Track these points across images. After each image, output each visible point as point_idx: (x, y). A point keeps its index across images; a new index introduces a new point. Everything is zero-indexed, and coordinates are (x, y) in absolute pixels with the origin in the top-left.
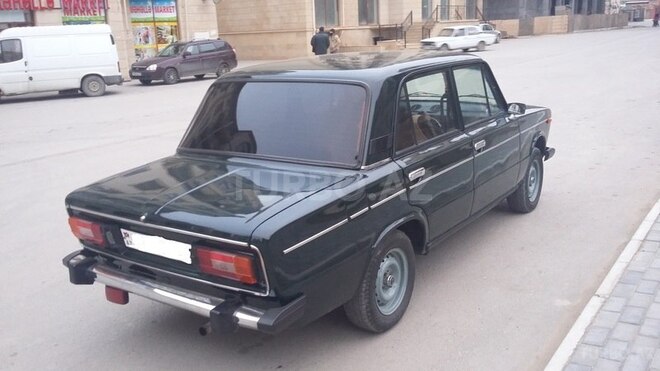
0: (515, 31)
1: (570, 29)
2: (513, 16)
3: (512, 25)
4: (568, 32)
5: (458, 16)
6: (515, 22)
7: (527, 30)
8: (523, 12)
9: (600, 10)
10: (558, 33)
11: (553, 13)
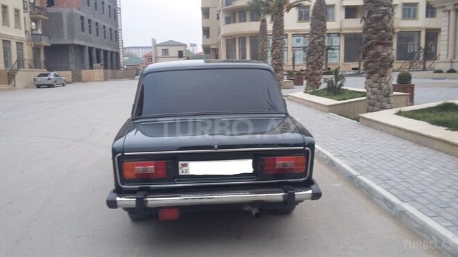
0: (70, 79)
1: (106, 79)
2: (66, 69)
3: (66, 75)
4: (104, 80)
5: (30, 67)
6: (69, 73)
7: (77, 79)
8: (73, 66)
9: (118, 67)
10: (99, 81)
11: (91, 68)
